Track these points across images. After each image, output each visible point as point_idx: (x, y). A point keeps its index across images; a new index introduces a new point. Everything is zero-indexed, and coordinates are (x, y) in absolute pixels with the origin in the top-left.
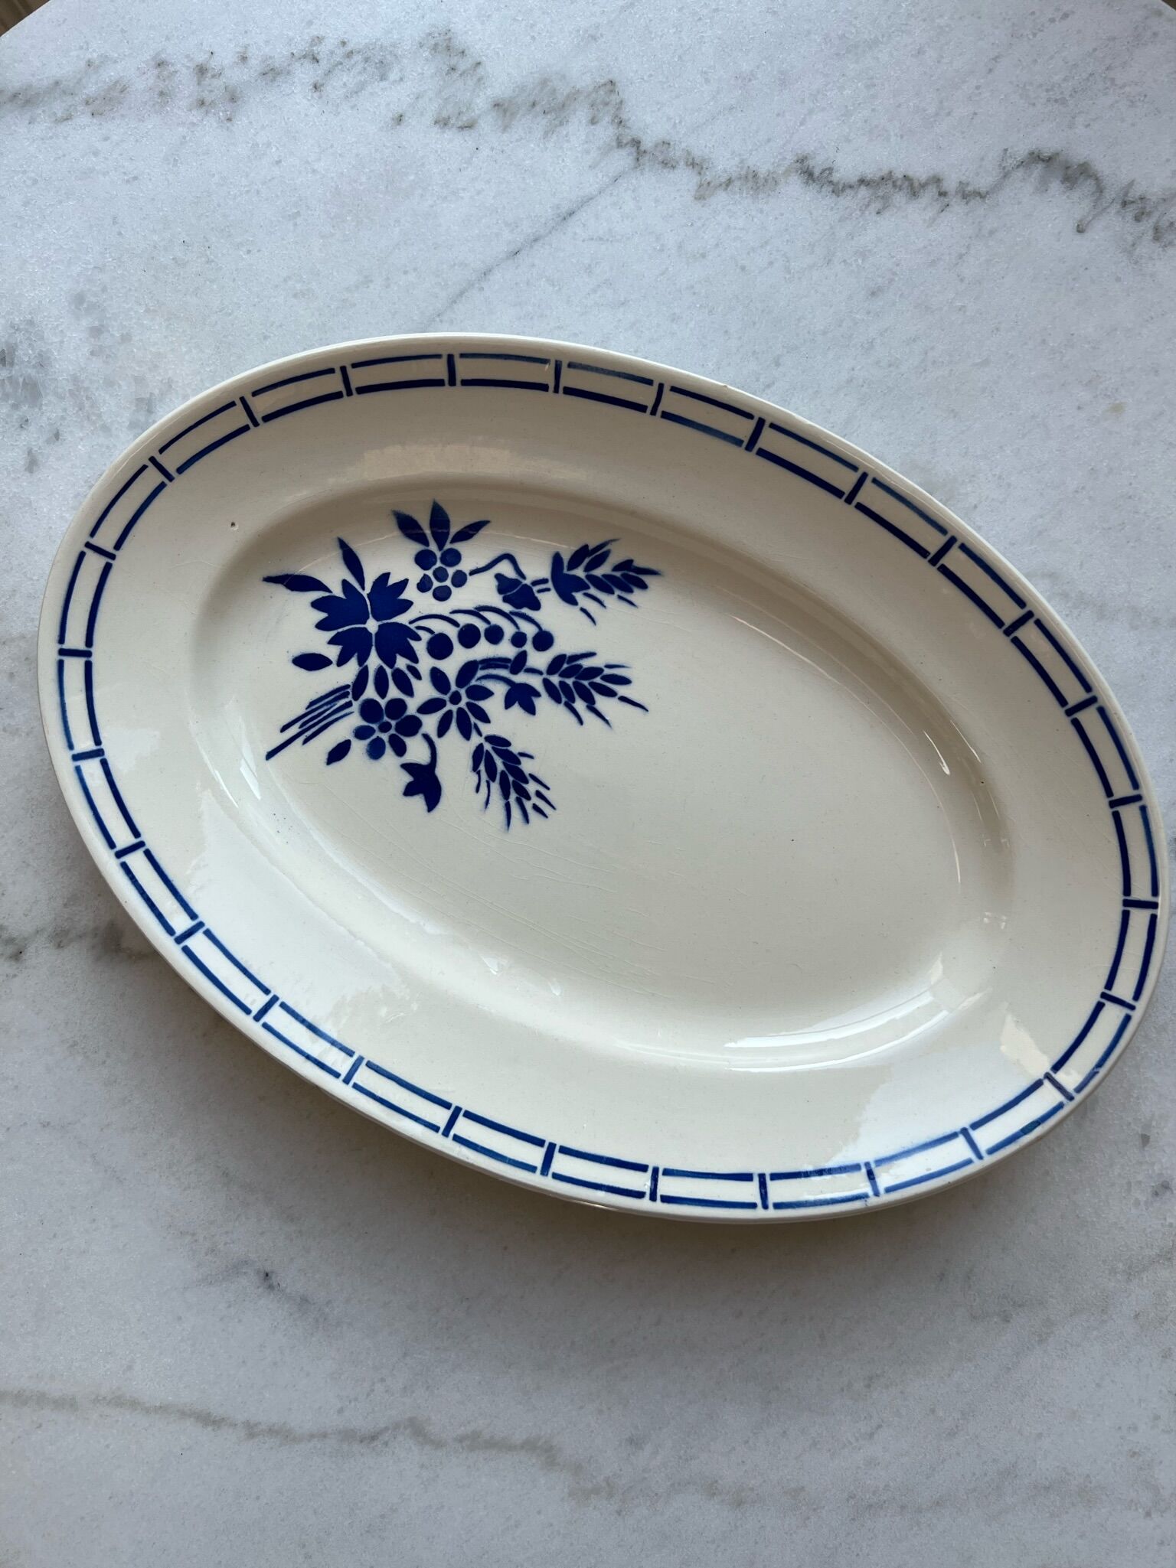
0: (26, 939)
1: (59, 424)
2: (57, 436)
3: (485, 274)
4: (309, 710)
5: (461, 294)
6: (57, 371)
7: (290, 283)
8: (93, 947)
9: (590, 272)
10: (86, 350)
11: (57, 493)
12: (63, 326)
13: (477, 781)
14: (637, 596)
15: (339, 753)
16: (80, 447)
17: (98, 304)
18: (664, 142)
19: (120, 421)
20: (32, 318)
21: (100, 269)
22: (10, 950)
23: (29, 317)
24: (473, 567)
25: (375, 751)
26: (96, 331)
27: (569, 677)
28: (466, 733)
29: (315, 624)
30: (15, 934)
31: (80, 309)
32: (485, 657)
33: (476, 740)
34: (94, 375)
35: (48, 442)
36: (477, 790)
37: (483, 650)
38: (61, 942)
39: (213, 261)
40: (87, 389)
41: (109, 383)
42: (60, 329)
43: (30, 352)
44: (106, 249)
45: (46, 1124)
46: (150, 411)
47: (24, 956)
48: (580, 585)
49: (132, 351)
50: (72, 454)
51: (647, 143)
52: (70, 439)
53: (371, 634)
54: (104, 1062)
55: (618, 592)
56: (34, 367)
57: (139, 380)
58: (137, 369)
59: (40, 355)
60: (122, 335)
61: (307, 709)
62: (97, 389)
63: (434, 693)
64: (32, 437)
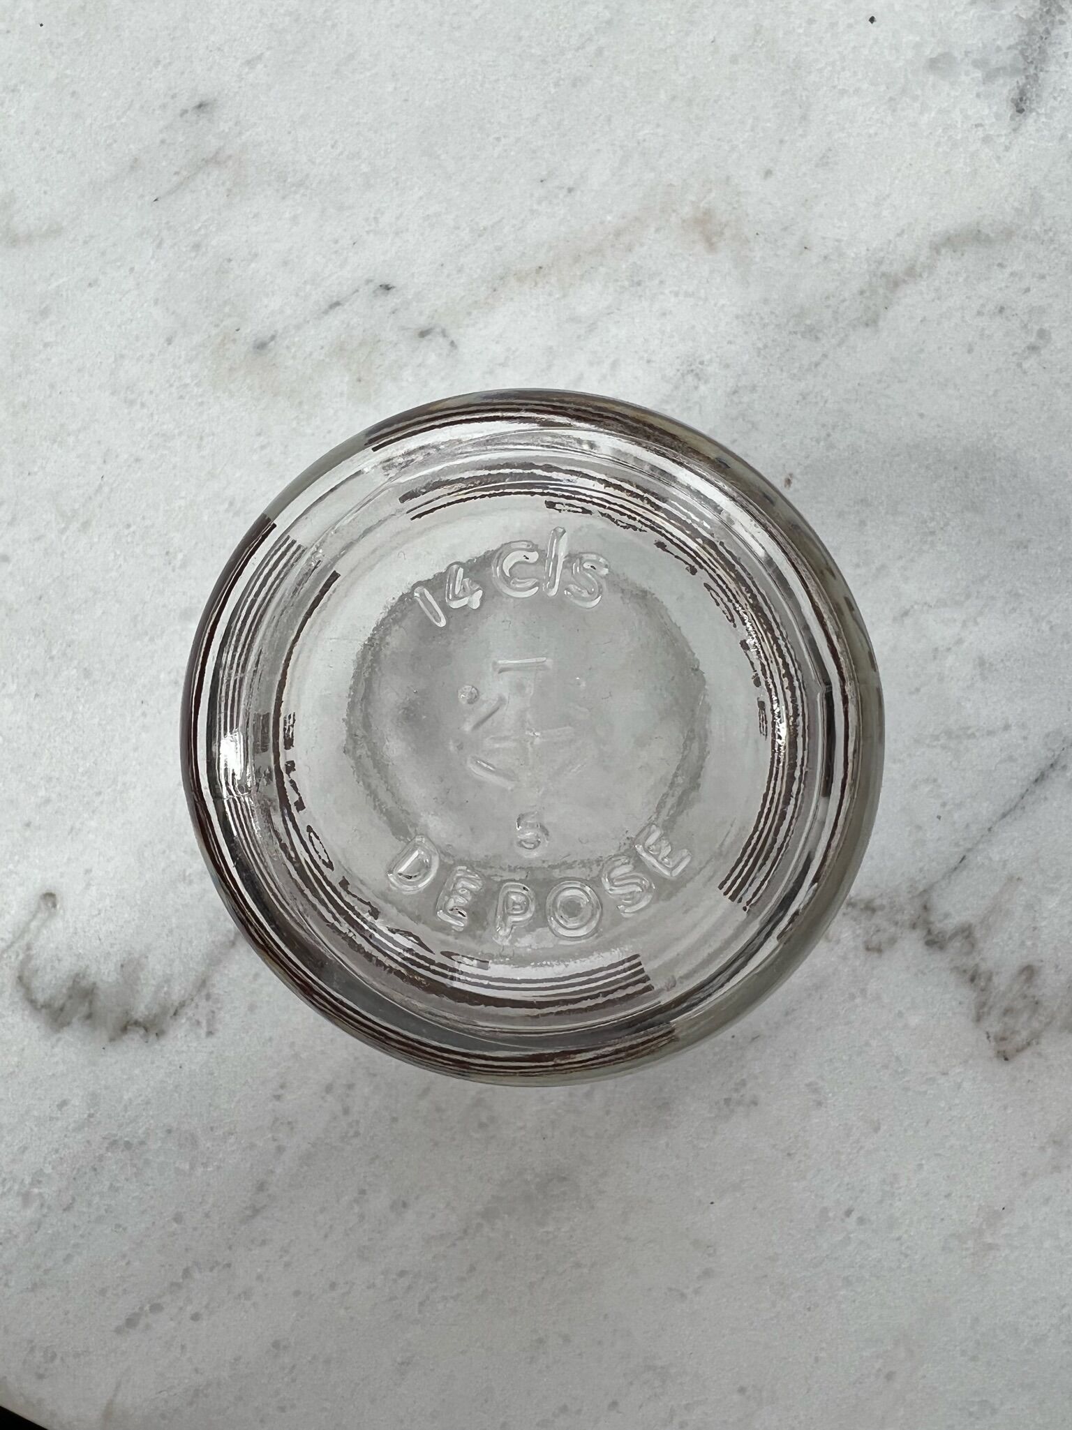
51: (911, 945)
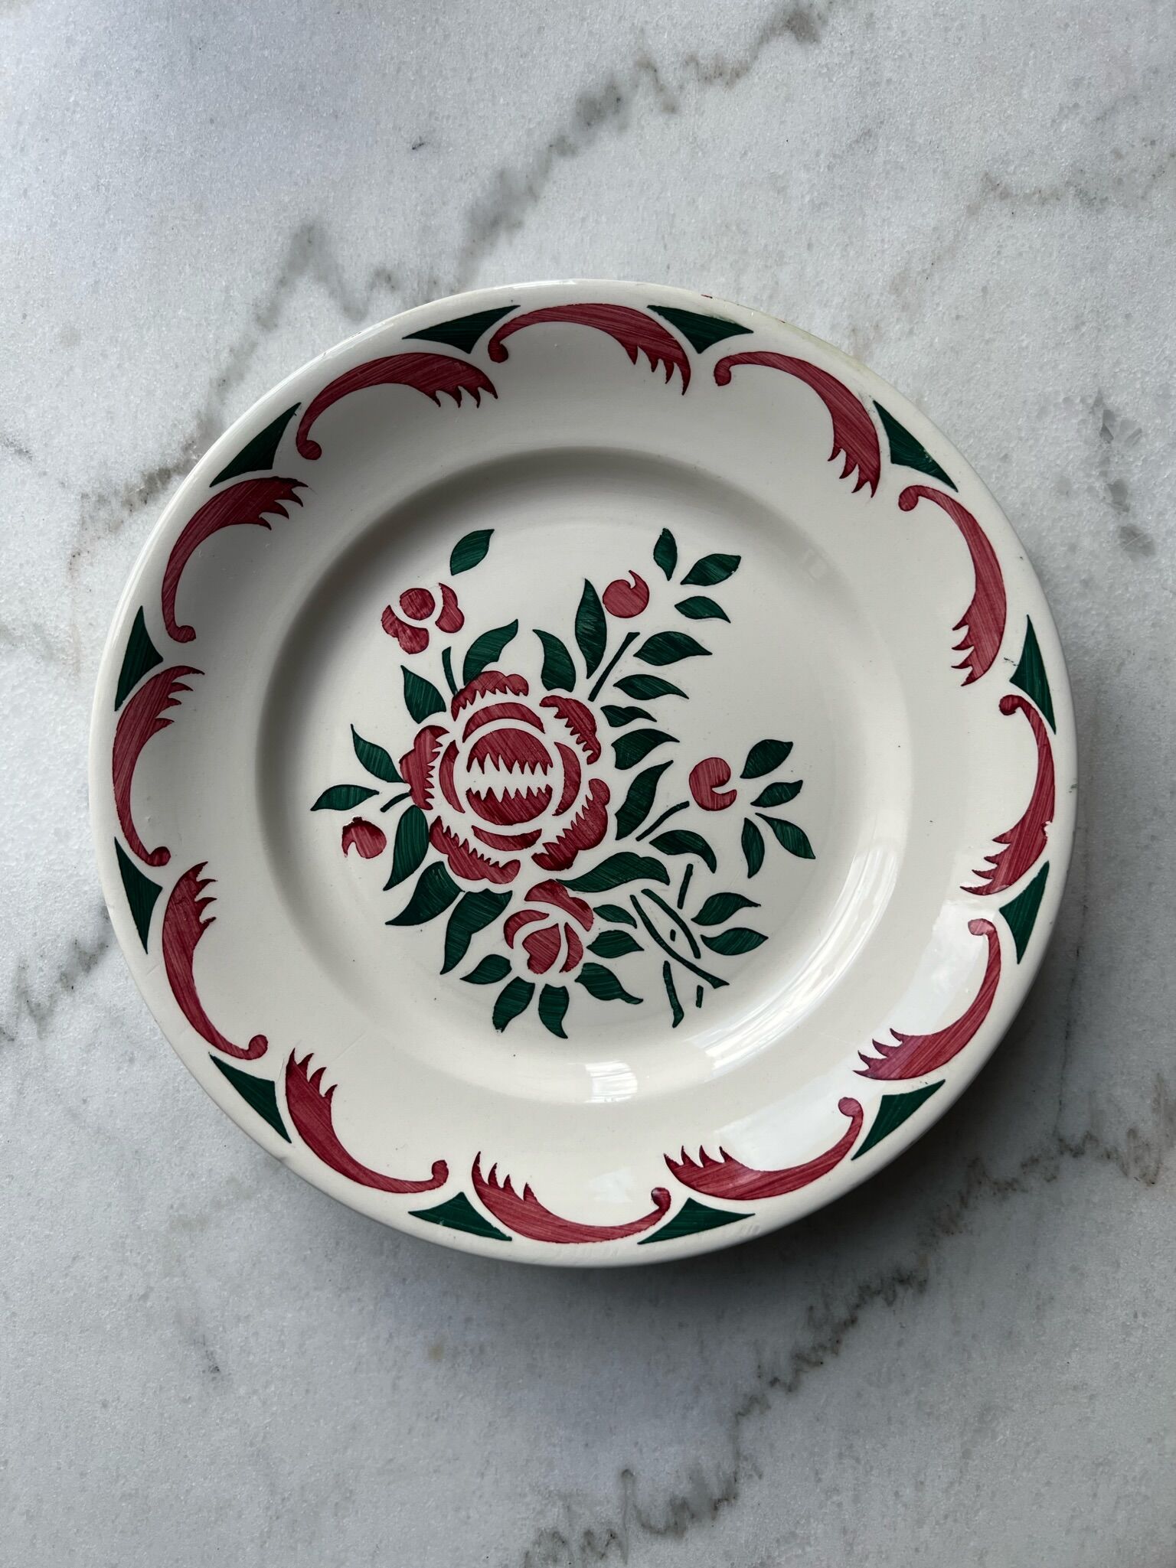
18: (1055, 1178)
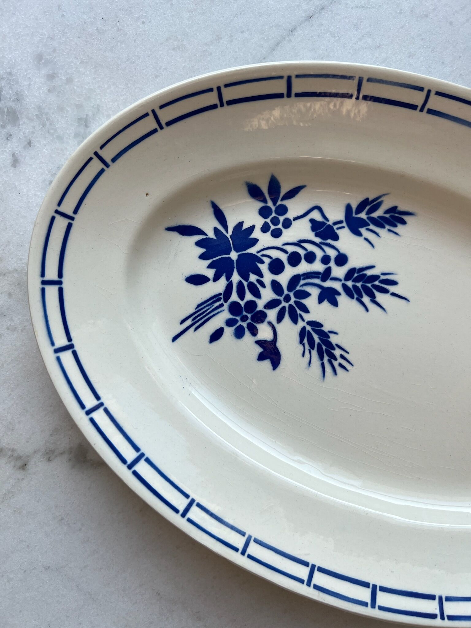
0: (28, 456)
1: (30, 136)
2: (30, 144)
3: (292, 31)
4: (197, 309)
5: (278, 44)
6: (28, 103)
7: (170, 41)
8: (70, 460)
9: (357, 27)
10: (45, 89)
11: (32, 180)
12: (30, 75)
13: (303, 350)
14: (400, 229)
15: (216, 335)
16: (44, 150)
17: (51, 60)
19: (68, 133)
20: (11, 70)
21: (52, 38)
22: (20, 463)
23: (9, 70)
24: (296, 215)
25: (239, 334)
26: (51, 77)
27: (358, 282)
28: (294, 320)
29: (198, 257)
30: (22, 454)
31: (40, 64)
32: (305, 272)
33: (301, 324)
34: (51, 104)
35: (25, 148)
36: (303, 355)
37: (304, 267)
38: (50, 457)
39: (121, 30)
40: (47, 114)
41: (61, 109)
42: (28, 77)
43: (11, 92)
44: (54, 25)
45: (47, 568)
46: (86, 126)
47: (28, 467)
48: (363, 223)
49: (74, 88)
50: (40, 155)
52: (38, 145)
53: (233, 261)
54: (80, 530)
55: (387, 227)
56: (13, 101)
57: (79, 106)
58: (77, 99)
59: (17, 94)
60: (67, 79)
61: (196, 309)
62: (53, 113)
63: (273, 296)
64: (14, 145)
